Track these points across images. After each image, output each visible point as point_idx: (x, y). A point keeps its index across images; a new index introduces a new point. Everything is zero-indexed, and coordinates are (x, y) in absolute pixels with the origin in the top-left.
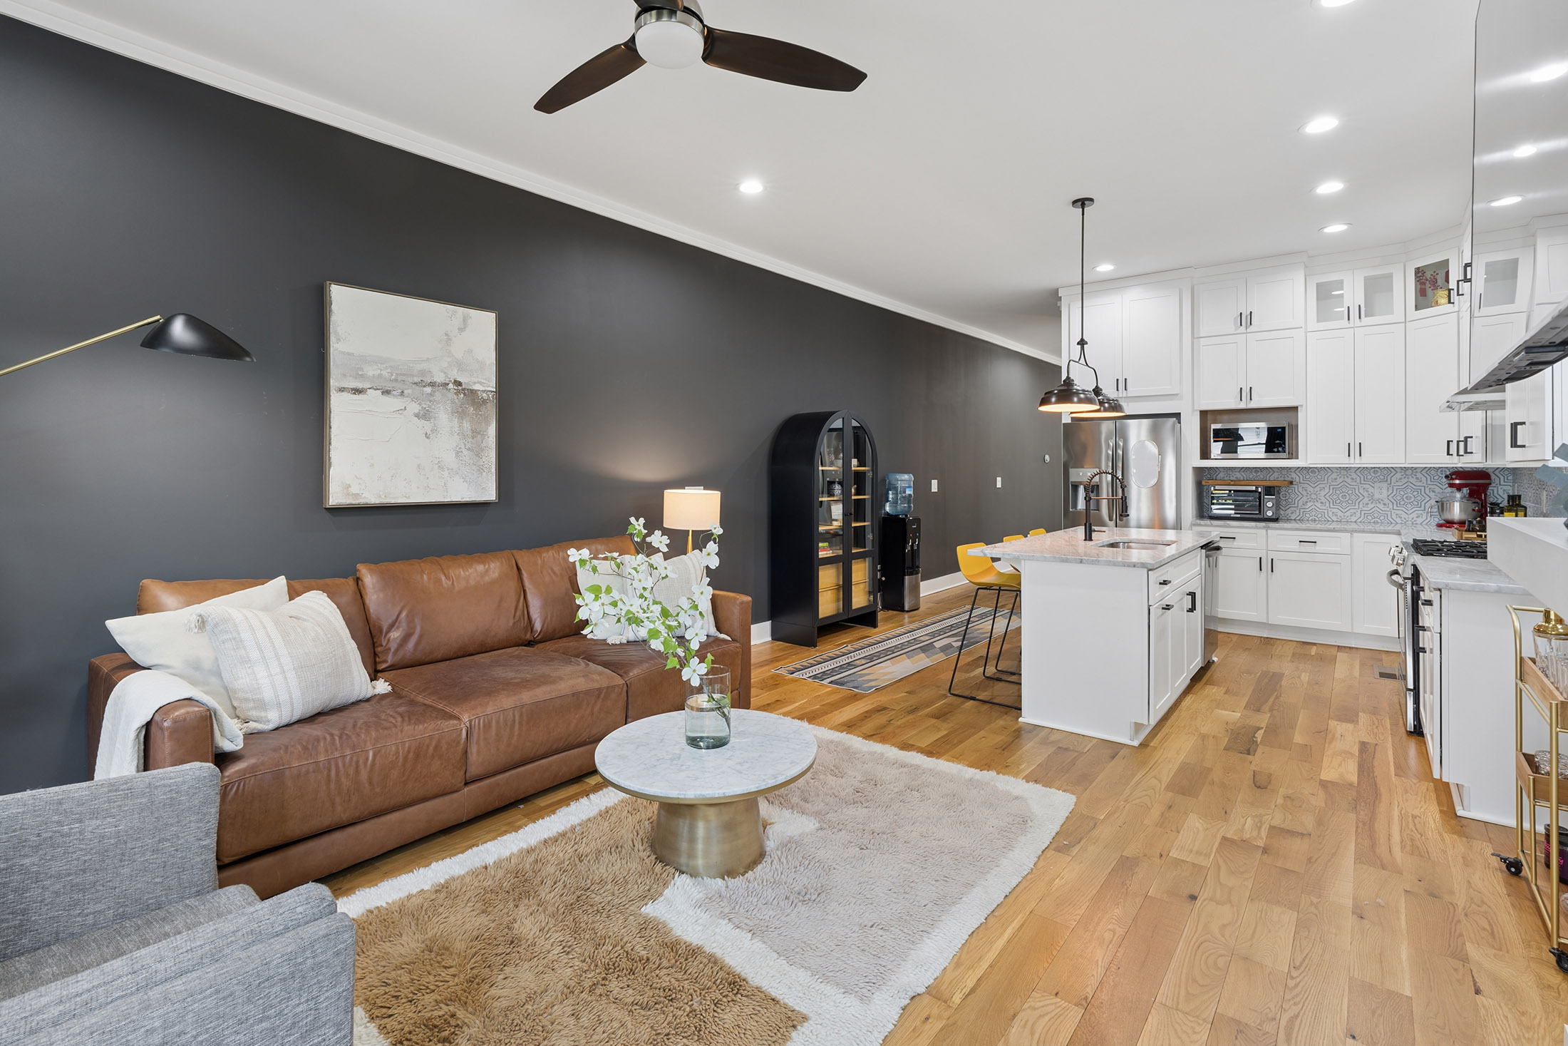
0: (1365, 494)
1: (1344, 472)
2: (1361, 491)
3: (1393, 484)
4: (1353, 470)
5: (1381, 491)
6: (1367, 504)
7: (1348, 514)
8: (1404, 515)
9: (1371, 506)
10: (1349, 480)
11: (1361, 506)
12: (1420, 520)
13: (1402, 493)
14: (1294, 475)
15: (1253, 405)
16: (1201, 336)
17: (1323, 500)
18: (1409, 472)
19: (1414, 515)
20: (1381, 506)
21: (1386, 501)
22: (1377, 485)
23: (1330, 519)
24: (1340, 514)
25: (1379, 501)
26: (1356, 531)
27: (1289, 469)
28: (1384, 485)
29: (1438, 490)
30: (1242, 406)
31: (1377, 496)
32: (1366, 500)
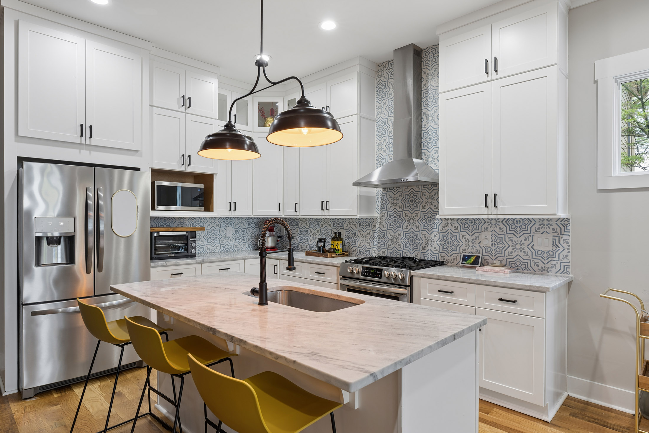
0: (223, 234)
1: (213, 221)
2: (221, 233)
3: (234, 228)
4: (217, 219)
5: (229, 232)
6: (223, 240)
7: (215, 247)
8: (239, 246)
9: (225, 241)
10: (215, 226)
11: (221, 242)
12: (244, 248)
13: (238, 233)
14: (187, 223)
15: (190, 169)
16: (154, 105)
17: (203, 239)
18: (240, 220)
19: (242, 245)
20: (229, 241)
21: (232, 238)
22: (228, 228)
23: (206, 252)
24: (211, 248)
25: (228, 238)
26: (247, 259)
27: (184, 218)
28: (231, 228)
29: (251, 230)
30: (183, 169)
31: (227, 236)
32: (222, 239)
